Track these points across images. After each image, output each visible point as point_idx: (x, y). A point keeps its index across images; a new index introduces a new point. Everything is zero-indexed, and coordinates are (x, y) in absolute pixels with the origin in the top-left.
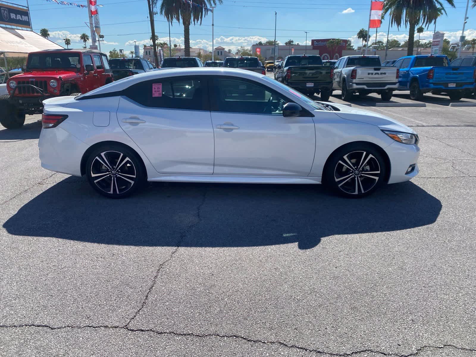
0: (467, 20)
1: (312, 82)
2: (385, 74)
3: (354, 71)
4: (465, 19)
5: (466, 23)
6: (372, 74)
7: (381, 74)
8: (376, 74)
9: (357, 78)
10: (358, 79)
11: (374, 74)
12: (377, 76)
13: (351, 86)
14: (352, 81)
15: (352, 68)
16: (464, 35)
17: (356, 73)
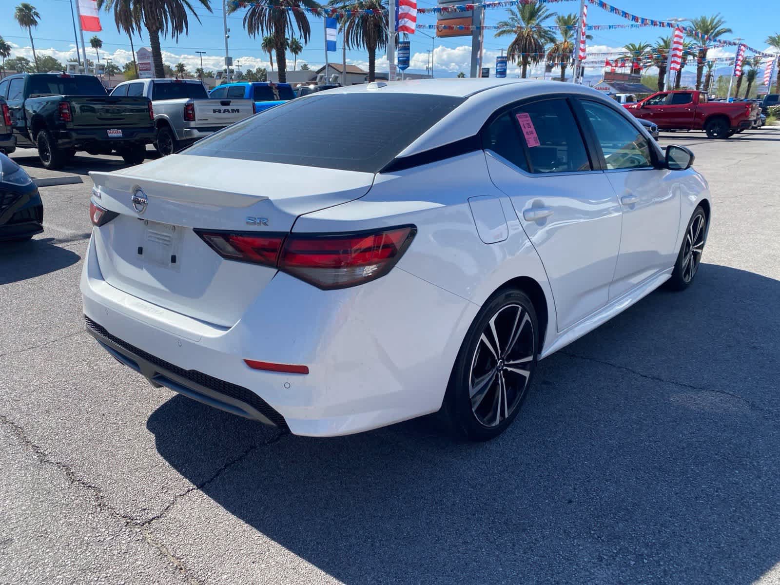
0: (229, 34)
1: (118, 129)
2: (238, 111)
3: (189, 108)
4: (226, 33)
5: (228, 37)
6: (220, 111)
7: (233, 111)
8: (225, 111)
9: (196, 119)
10: (198, 120)
11: (222, 112)
12: (226, 115)
13: (189, 133)
14: (189, 124)
15: (184, 101)
16: (229, 56)
17: (193, 110)
